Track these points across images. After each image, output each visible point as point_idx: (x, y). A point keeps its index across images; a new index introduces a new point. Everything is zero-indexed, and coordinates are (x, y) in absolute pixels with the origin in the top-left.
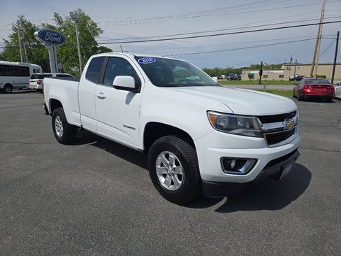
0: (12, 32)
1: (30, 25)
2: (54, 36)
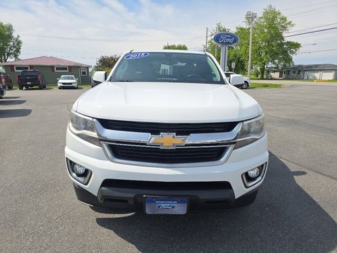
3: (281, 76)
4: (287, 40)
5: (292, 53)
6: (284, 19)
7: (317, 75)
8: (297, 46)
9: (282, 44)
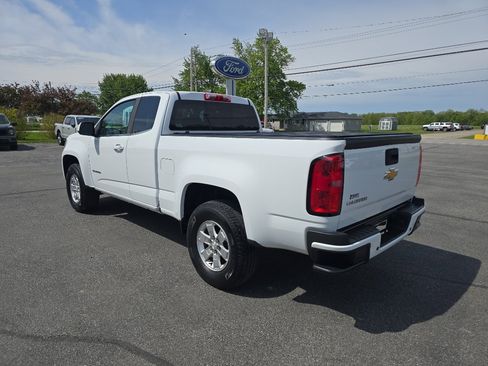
0: (183, 69)
1: (204, 57)
2: (235, 66)
3: (281, 126)
4: (289, 79)
5: (296, 96)
6: (285, 50)
7: (325, 126)
8: (301, 87)
9: (283, 84)
